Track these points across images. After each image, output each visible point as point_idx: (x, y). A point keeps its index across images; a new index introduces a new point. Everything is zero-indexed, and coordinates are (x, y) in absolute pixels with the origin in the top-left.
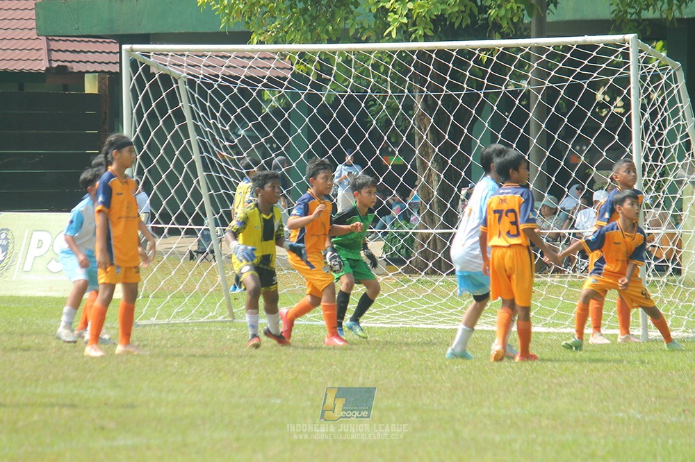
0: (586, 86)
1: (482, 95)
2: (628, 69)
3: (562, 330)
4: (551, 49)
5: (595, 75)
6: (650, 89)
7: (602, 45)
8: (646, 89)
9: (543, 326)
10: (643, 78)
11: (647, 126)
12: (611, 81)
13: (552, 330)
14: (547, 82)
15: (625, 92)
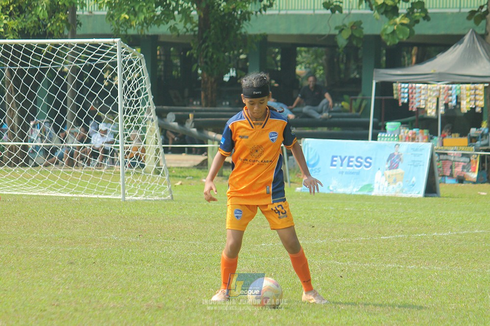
0: (94, 65)
1: (39, 69)
2: (116, 57)
3: (80, 196)
4: (76, 45)
5: (99, 60)
6: (128, 68)
7: (102, 44)
8: (125, 69)
9: (70, 193)
10: (124, 62)
11: (126, 87)
12: (107, 63)
13: (75, 195)
14: (73, 63)
15: (115, 69)
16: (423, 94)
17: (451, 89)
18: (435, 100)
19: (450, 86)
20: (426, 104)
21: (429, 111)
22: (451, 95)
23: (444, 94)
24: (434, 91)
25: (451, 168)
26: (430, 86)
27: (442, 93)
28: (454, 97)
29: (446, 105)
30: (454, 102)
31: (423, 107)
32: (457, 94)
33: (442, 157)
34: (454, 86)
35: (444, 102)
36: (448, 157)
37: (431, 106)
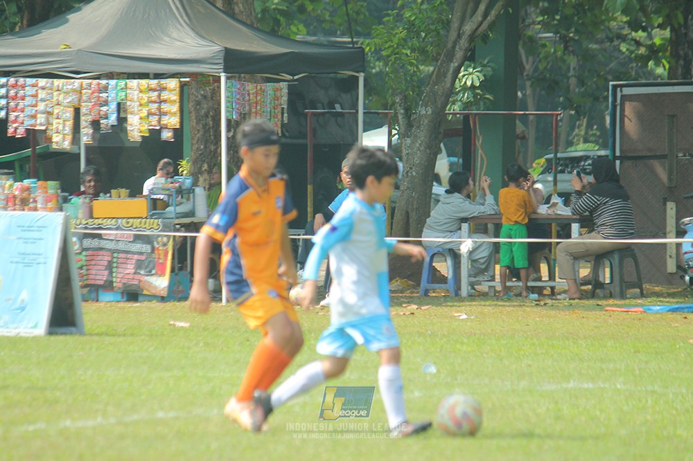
16: (43, 100)
17: (105, 89)
18: (69, 114)
19: (104, 82)
20: (49, 123)
21: (56, 138)
22: (106, 103)
23: (89, 100)
24: (67, 93)
25: (110, 267)
26: (57, 82)
27: (84, 98)
28: (113, 106)
29: (95, 124)
30: (113, 119)
31: (43, 128)
32: (119, 100)
33: (88, 243)
34: (112, 82)
35: (90, 118)
36: (103, 244)
37: (61, 127)
